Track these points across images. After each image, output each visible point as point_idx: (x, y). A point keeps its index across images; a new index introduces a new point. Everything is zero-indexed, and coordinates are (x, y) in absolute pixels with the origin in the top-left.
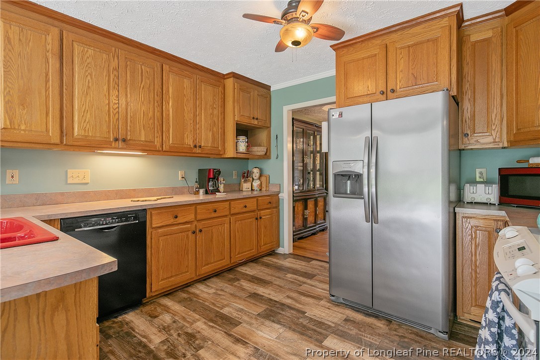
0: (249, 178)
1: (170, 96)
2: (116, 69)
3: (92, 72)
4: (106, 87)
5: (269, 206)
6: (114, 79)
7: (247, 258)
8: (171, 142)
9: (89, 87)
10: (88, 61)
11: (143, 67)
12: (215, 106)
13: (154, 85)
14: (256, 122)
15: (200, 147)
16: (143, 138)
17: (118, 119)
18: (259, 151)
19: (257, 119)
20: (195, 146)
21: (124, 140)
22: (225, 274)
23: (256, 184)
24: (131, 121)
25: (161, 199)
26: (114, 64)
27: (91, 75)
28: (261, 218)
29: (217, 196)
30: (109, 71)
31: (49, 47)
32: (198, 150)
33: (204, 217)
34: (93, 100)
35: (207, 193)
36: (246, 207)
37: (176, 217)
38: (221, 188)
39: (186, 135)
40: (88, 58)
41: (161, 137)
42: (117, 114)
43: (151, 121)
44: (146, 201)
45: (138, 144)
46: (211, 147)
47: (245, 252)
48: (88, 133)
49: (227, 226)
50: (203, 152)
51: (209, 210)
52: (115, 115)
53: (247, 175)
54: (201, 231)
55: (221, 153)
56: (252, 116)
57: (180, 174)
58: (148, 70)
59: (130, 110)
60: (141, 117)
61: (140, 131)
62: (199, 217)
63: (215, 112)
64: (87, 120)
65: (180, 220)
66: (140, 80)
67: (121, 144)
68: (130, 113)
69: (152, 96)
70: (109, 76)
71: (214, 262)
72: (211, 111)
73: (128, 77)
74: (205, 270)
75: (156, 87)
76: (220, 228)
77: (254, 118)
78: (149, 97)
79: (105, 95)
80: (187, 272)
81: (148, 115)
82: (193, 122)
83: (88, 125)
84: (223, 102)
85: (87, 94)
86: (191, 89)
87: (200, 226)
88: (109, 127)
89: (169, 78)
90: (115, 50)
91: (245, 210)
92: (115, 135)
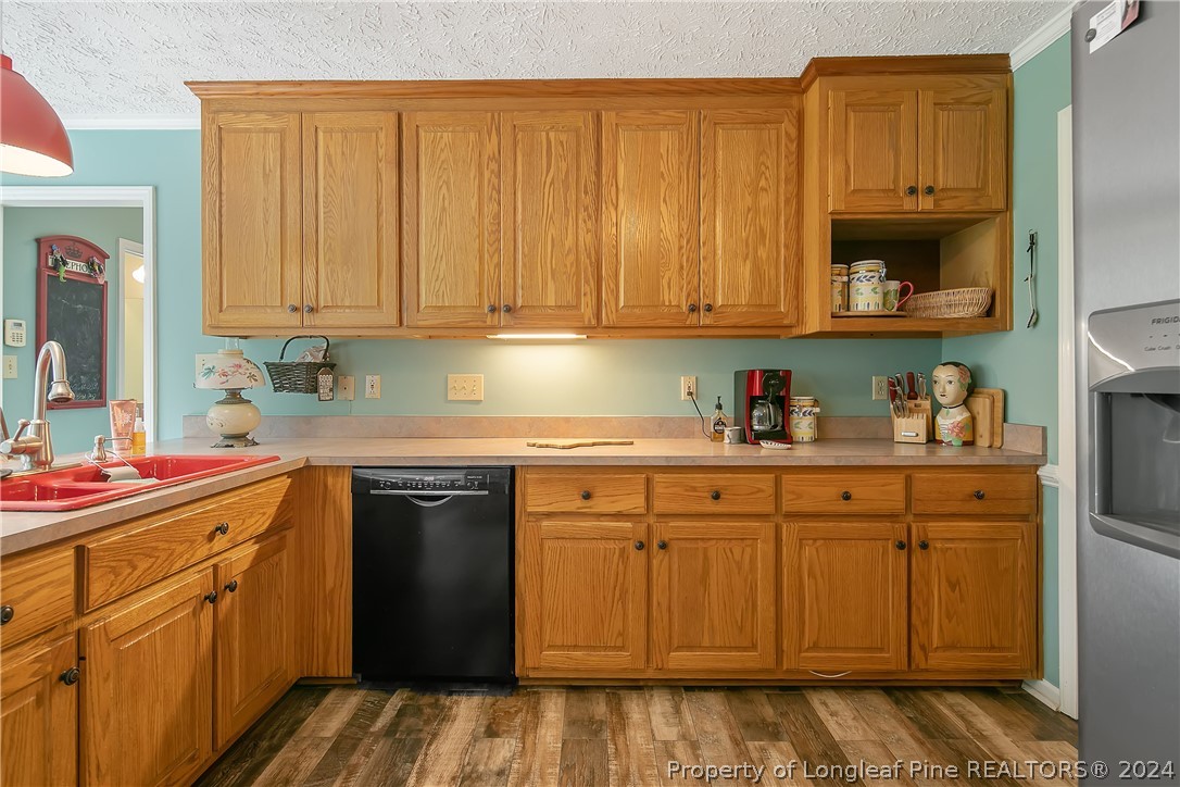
0: (918, 401)
1: (621, 186)
2: (496, 158)
3: (449, 177)
4: (473, 203)
5: (976, 507)
6: (489, 181)
7: (854, 673)
8: (622, 304)
9: (444, 209)
10: (443, 157)
11: (552, 135)
12: (763, 183)
13: (578, 169)
14: (926, 203)
15: (709, 308)
16: (551, 301)
17: (498, 265)
18: (954, 303)
19: (930, 190)
20: (694, 309)
21: (509, 310)
22: (760, 697)
23: (950, 421)
24: (524, 265)
25: (594, 444)
26: (491, 147)
27: (447, 183)
28: (924, 546)
29: (763, 452)
30: (480, 165)
31: (382, 152)
32: (706, 319)
33: (675, 507)
34: (451, 232)
35: (743, 439)
36: (847, 497)
37: (587, 496)
38: (803, 427)
39: (665, 282)
40: (442, 150)
41: (594, 294)
42: (496, 255)
43: (572, 257)
44: (547, 446)
45: (539, 315)
46: (748, 305)
47: (846, 649)
48: (443, 301)
49: (764, 549)
50: (721, 323)
51: (694, 489)
52: (491, 257)
53: (908, 391)
54: (663, 546)
55: (786, 322)
56: (903, 185)
57: (684, 383)
58: (563, 137)
59: (523, 241)
60: (546, 253)
61: (545, 284)
62: (659, 506)
63: (766, 201)
64: (441, 276)
65: (600, 504)
66: (545, 165)
67: (504, 317)
68: (523, 247)
69: (574, 197)
70: (481, 175)
71: (712, 648)
72: (749, 200)
73: (519, 168)
74: (682, 661)
75: (584, 171)
76: (737, 551)
77: (913, 191)
78: (566, 202)
79: (473, 218)
80: (622, 648)
81: (563, 245)
82: (688, 242)
83: (443, 285)
84: (794, 166)
85: (441, 223)
86: (680, 153)
87: (664, 531)
88: (480, 284)
89: (616, 141)
90: (493, 116)
91: (843, 507)
92: (492, 300)
